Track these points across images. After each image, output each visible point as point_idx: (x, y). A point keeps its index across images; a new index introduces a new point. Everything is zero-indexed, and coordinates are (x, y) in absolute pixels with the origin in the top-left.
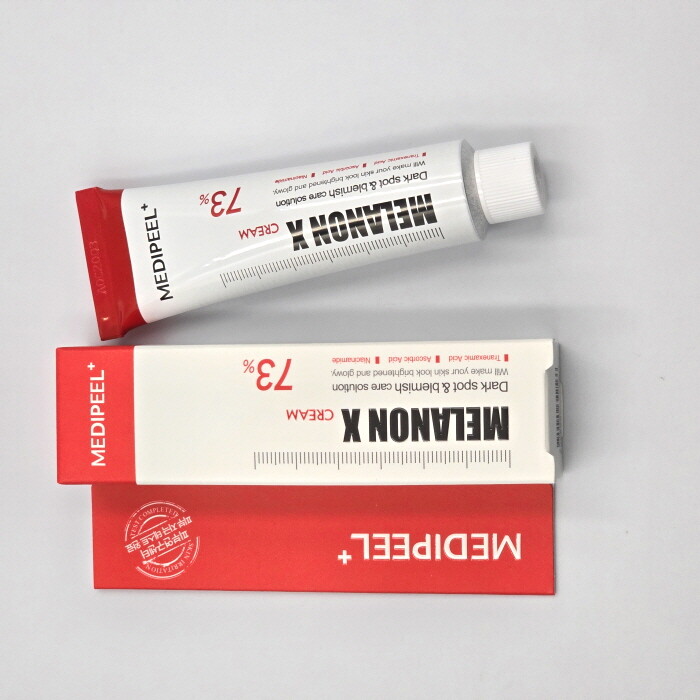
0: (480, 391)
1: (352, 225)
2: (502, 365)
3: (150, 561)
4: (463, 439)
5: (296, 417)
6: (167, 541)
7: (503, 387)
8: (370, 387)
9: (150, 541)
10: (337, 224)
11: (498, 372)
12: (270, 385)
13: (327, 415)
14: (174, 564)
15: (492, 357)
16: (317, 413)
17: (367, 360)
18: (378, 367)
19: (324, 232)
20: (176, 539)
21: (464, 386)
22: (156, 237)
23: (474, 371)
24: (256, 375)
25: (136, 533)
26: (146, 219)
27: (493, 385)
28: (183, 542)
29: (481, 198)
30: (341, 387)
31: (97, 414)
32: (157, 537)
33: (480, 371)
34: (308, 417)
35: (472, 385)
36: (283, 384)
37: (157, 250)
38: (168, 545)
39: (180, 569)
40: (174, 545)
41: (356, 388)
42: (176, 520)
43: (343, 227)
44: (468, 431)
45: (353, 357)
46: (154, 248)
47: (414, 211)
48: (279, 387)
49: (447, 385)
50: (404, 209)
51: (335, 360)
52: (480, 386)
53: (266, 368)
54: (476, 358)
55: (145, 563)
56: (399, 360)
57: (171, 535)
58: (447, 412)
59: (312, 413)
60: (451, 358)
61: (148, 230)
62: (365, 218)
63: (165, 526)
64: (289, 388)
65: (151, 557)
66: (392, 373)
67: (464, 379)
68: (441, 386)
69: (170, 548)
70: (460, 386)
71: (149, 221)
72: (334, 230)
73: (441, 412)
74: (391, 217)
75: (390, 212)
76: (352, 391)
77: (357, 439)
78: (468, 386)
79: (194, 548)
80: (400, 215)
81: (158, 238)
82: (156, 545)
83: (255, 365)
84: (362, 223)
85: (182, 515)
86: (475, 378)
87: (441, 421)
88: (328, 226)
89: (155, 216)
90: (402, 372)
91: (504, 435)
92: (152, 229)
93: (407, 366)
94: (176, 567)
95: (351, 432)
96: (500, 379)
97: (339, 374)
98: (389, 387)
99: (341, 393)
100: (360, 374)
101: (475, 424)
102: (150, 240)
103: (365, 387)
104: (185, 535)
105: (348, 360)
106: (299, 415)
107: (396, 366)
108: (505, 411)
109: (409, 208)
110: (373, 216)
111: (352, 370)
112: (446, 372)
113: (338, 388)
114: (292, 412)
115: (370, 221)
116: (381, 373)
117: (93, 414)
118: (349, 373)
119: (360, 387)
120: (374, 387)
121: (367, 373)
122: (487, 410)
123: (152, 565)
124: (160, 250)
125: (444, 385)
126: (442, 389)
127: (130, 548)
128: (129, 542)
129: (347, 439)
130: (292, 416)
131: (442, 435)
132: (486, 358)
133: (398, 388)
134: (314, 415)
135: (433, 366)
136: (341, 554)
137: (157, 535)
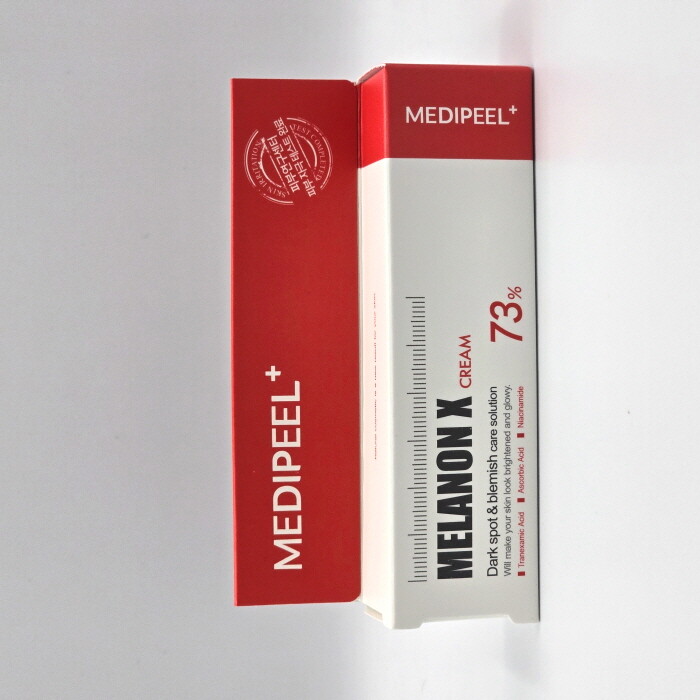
0: (489, 546)
2: (515, 570)
3: (265, 146)
4: (439, 530)
5: (463, 345)
6: (288, 167)
7: (493, 572)
8: (494, 427)
9: (288, 147)
11: (507, 565)
12: (496, 317)
13: (465, 381)
14: (262, 174)
15: (522, 558)
16: (467, 370)
17: (521, 424)
18: (513, 436)
20: (290, 178)
21: (494, 529)
23: (508, 539)
24: (506, 302)
25: (296, 131)
27: (494, 561)
28: (287, 184)
30: (494, 396)
31: (463, 114)
32: (292, 155)
33: (508, 546)
34: (463, 359)
35: (494, 539)
36: (497, 332)
38: (284, 168)
39: (256, 181)
40: (283, 175)
41: (493, 413)
42: (311, 178)
44: (448, 535)
45: (524, 409)
48: (494, 326)
49: (495, 511)
51: (521, 390)
52: (493, 546)
53: (513, 312)
54: (522, 541)
55: (263, 140)
56: (521, 460)
57: (294, 172)
58: (468, 512)
59: (467, 364)
60: (522, 515)
63: (305, 165)
64: (493, 339)
65: (270, 148)
66: (508, 451)
67: (501, 530)
68: (494, 504)
69: (280, 170)
70: (494, 525)
73: (468, 505)
76: (490, 408)
77: (440, 414)
78: (494, 533)
79: (281, 198)
82: (284, 154)
83: (516, 300)
85: (317, 184)
86: (502, 540)
87: (458, 506)
90: (509, 462)
91: (442, 574)
93: (514, 468)
94: (259, 177)
95: (447, 408)
96: (501, 567)
97: (507, 394)
98: (494, 448)
99: (488, 396)
100: (507, 416)
101: (455, 542)
103: (494, 422)
104: (295, 188)
105: (521, 404)
106: (465, 349)
107: (514, 455)
108: (469, 574)
111: (511, 408)
112: (508, 509)
113: (494, 393)
114: (468, 342)
116: (508, 440)
117: (463, 110)
118: (508, 405)
119: (494, 417)
120: (494, 433)
121: (508, 425)
122: (469, 555)
123: (260, 150)
125: (495, 508)
126: (491, 506)
127: (279, 123)
128: (287, 123)
129: (440, 403)
130: (464, 342)
131: (443, 507)
132: (522, 551)
133: (493, 459)
134: (465, 366)
135: (515, 495)
136: (276, 370)
137: (294, 155)
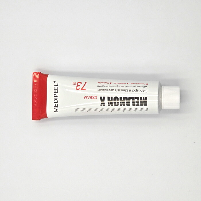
1: (120, 103)
10: (116, 101)
19: (112, 103)
22: (57, 92)
26: (55, 86)
29: (162, 101)
37: (56, 96)
43: (118, 103)
46: (55, 95)
47: (141, 102)
50: (138, 101)
61: (54, 89)
62: (125, 101)
71: (55, 87)
72: (115, 103)
74: (133, 102)
75: (134, 101)
80: (136, 102)
81: (57, 93)
84: (124, 102)
88: (113, 101)
89: (57, 85)
92: (56, 89)
102: (54, 93)
109: (140, 101)
110: (128, 101)
115: (127, 102)
124: (57, 96)
